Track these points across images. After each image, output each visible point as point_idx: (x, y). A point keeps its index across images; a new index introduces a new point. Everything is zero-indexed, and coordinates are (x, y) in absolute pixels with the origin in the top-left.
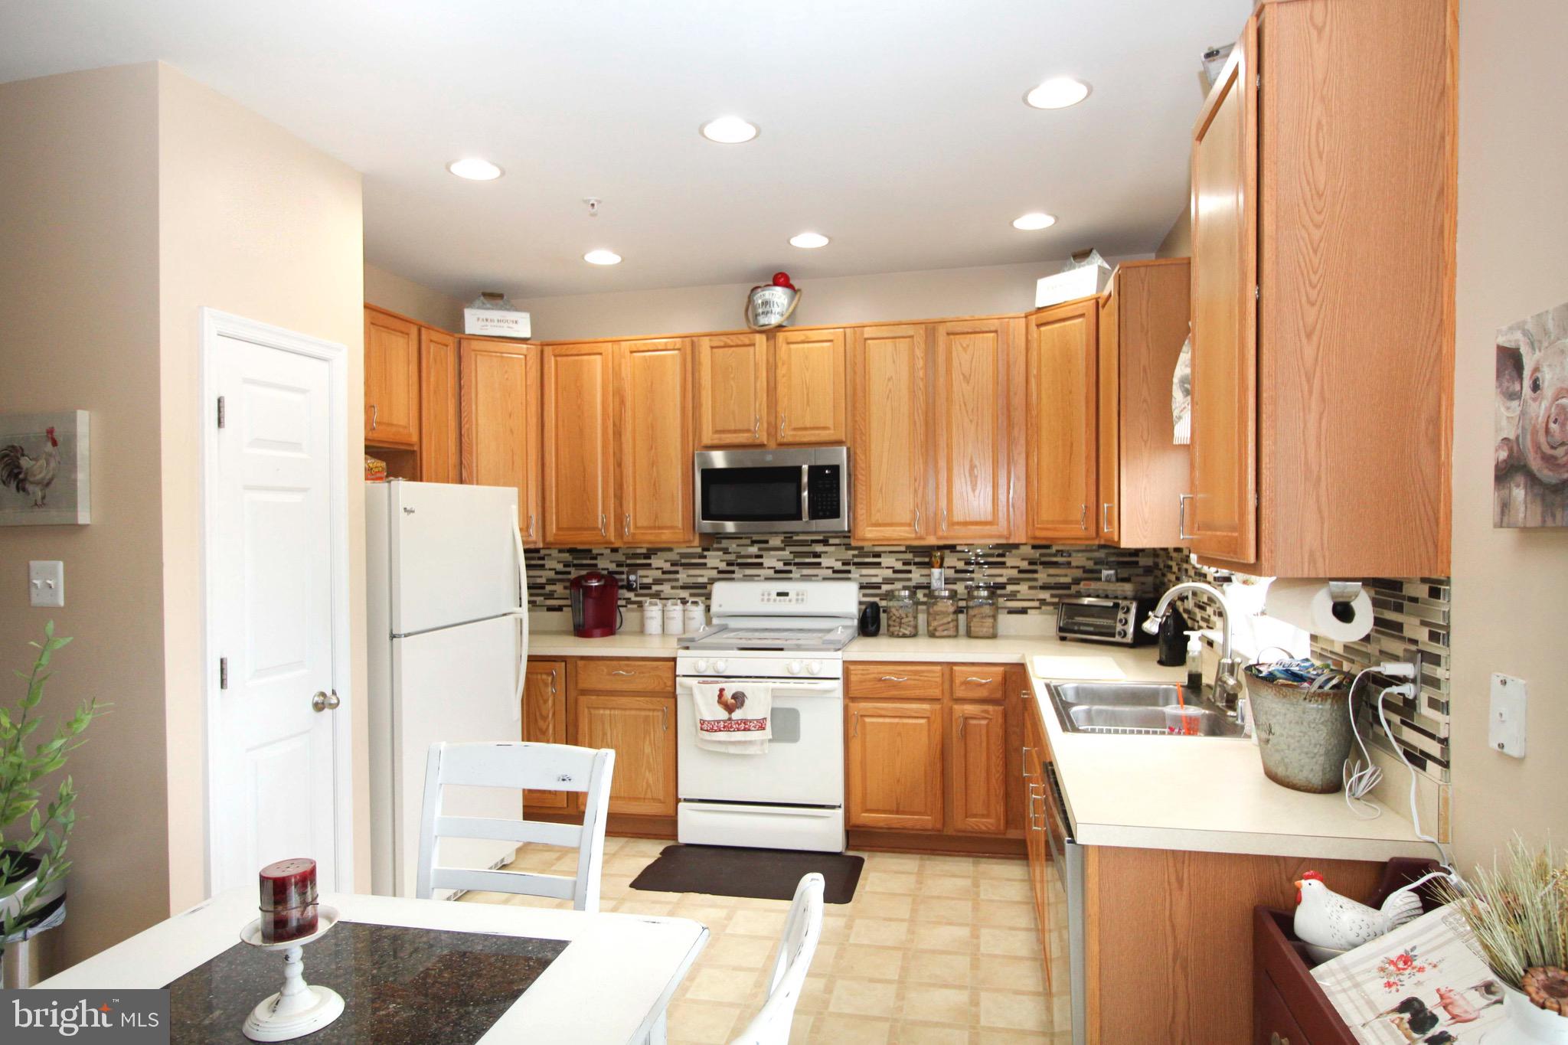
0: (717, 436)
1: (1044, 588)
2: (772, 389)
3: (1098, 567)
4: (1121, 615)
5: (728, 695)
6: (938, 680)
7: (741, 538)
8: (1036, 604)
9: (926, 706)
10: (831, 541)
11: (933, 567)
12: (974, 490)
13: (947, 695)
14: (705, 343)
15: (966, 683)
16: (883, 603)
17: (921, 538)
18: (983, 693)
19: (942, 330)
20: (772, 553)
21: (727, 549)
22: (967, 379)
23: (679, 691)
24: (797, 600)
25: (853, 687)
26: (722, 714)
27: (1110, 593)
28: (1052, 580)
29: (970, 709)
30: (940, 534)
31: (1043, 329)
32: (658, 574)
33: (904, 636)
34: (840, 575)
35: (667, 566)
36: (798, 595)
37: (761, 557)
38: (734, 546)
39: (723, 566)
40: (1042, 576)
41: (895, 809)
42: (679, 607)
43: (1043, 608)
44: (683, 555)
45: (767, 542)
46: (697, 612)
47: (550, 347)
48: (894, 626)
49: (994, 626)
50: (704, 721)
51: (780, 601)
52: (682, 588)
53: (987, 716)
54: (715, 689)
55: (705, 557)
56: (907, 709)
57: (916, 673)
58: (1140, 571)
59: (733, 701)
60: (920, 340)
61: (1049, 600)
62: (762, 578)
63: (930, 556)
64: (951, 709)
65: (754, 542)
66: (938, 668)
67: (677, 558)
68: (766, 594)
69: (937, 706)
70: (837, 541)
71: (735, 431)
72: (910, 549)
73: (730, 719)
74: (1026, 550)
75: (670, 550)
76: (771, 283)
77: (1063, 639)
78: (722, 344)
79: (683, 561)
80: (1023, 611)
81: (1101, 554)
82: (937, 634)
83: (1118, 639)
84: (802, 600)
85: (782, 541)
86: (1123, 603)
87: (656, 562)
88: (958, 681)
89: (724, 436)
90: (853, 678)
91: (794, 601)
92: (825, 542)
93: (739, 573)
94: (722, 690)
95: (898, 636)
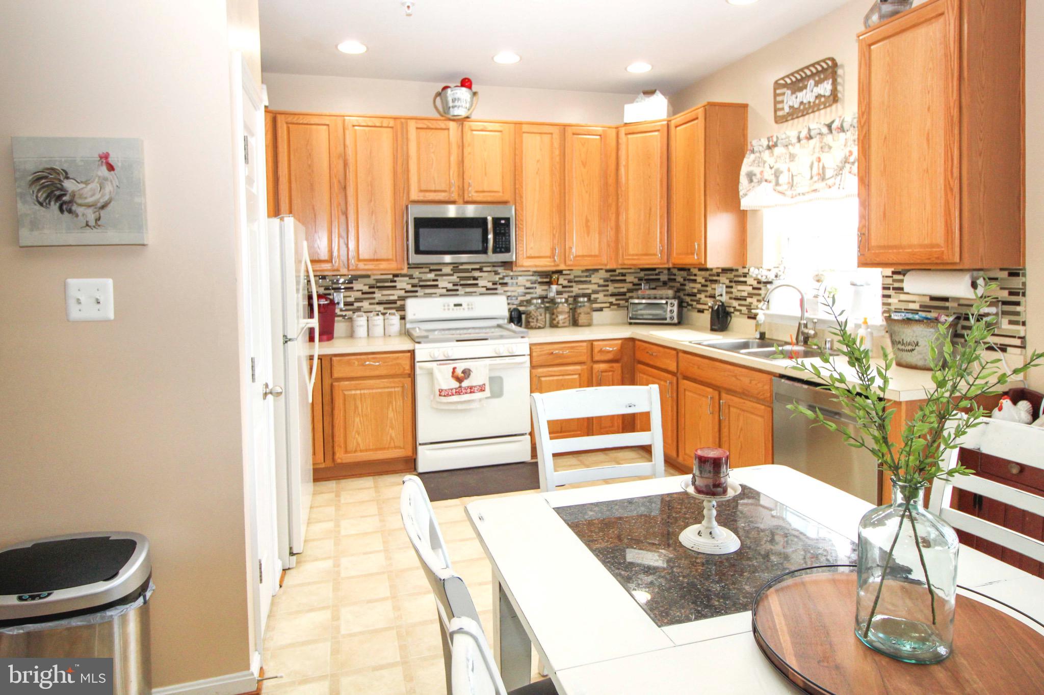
0: (422, 194)
1: (612, 295)
2: (461, 162)
3: (639, 282)
4: (669, 308)
5: (459, 372)
6: (585, 351)
7: (422, 268)
8: (608, 305)
9: (578, 367)
10: (485, 269)
11: (552, 284)
12: (588, 236)
13: (589, 358)
14: (412, 125)
15: (601, 351)
16: (521, 309)
17: (558, 265)
18: (610, 356)
19: (569, 131)
20: (444, 278)
21: (412, 275)
22: (584, 164)
23: (418, 371)
24: (469, 309)
25: (534, 360)
26: (455, 384)
27: (658, 296)
28: (616, 291)
29: (603, 366)
30: (568, 262)
31: (630, 136)
32: (359, 294)
33: (539, 328)
34: (491, 291)
35: (366, 289)
36: (468, 305)
37: (437, 280)
38: (417, 273)
39: (409, 288)
40: (611, 288)
41: (560, 430)
42: (381, 317)
43: (612, 307)
44: (378, 281)
45: (440, 270)
46: (395, 319)
47: (283, 116)
48: (533, 322)
49: (591, 319)
50: (442, 390)
51: (457, 309)
52: (378, 304)
53: (612, 369)
54: (449, 368)
55: (395, 281)
56: (567, 370)
57: (572, 348)
58: (661, 284)
59: (463, 375)
60: (556, 136)
61: (615, 302)
62: (438, 295)
63: (551, 277)
64: (592, 368)
65: (431, 271)
66: (585, 344)
67: (374, 282)
68: (446, 305)
69: (585, 367)
70: (489, 269)
71: (435, 191)
72: (536, 273)
73: (460, 387)
74: (602, 274)
75: (368, 276)
76: (459, 85)
77: (630, 324)
78: (425, 126)
79: (379, 285)
80: (601, 309)
81: (642, 274)
82: (559, 325)
83: (668, 321)
84: (472, 308)
85: (452, 270)
86: (670, 301)
87: (357, 285)
88: (596, 350)
89: (427, 194)
90: (534, 354)
91: (466, 309)
92: (480, 270)
93: (421, 292)
94: (454, 369)
95: (535, 328)
